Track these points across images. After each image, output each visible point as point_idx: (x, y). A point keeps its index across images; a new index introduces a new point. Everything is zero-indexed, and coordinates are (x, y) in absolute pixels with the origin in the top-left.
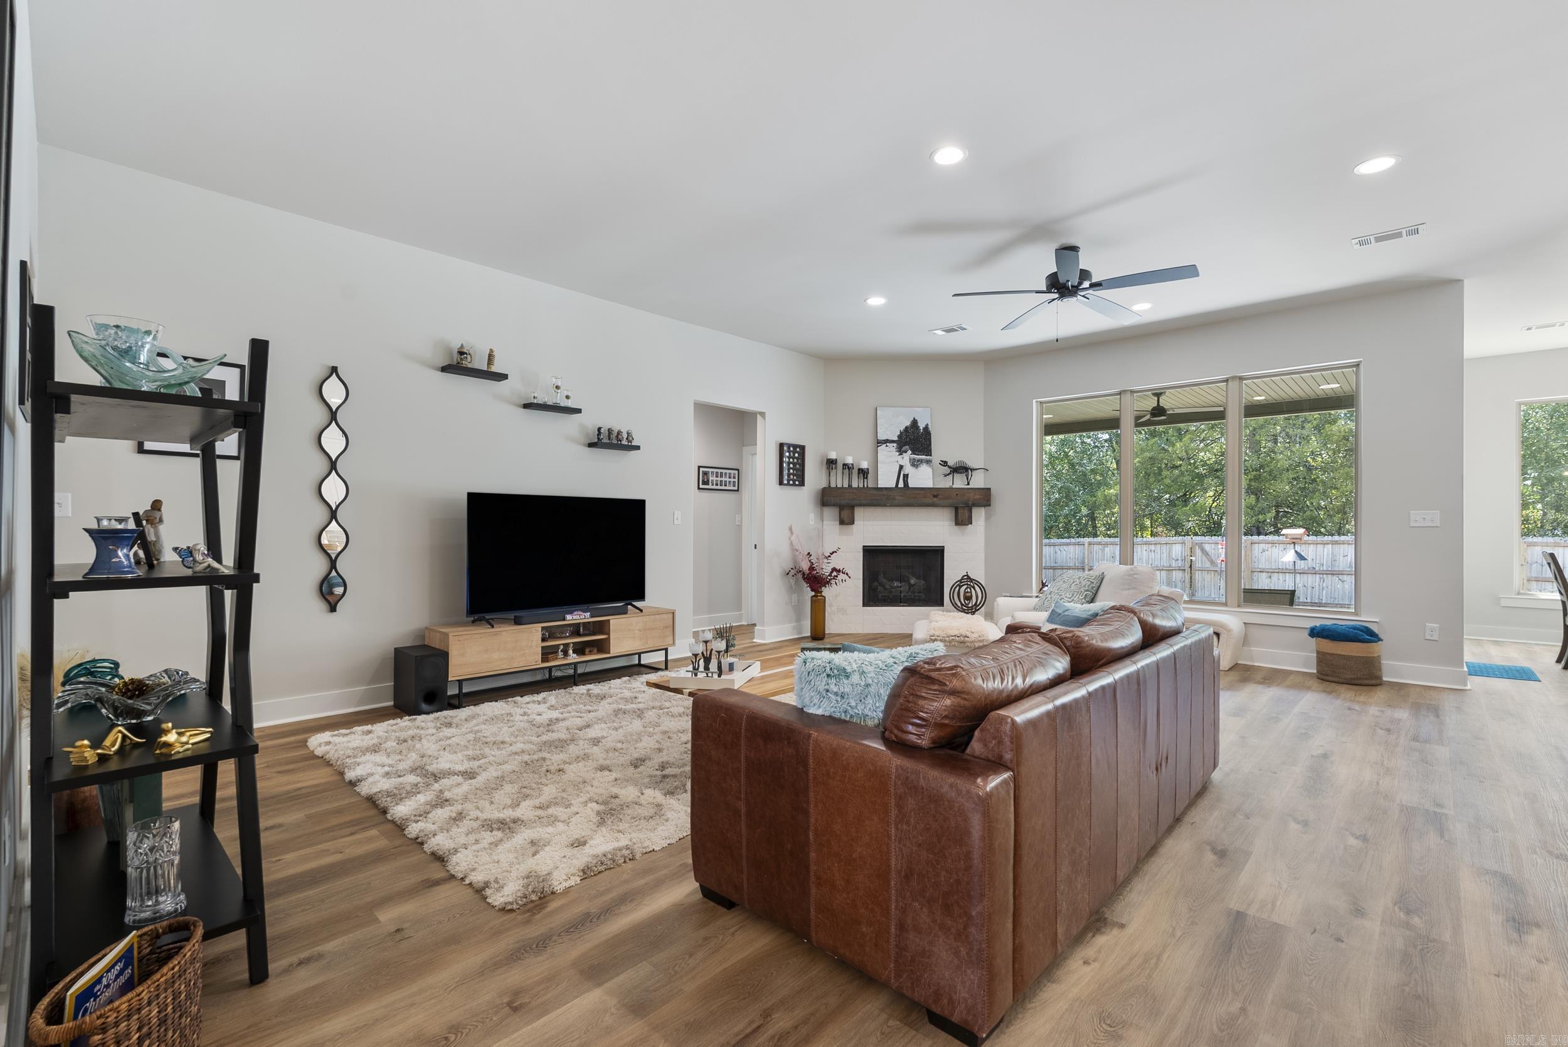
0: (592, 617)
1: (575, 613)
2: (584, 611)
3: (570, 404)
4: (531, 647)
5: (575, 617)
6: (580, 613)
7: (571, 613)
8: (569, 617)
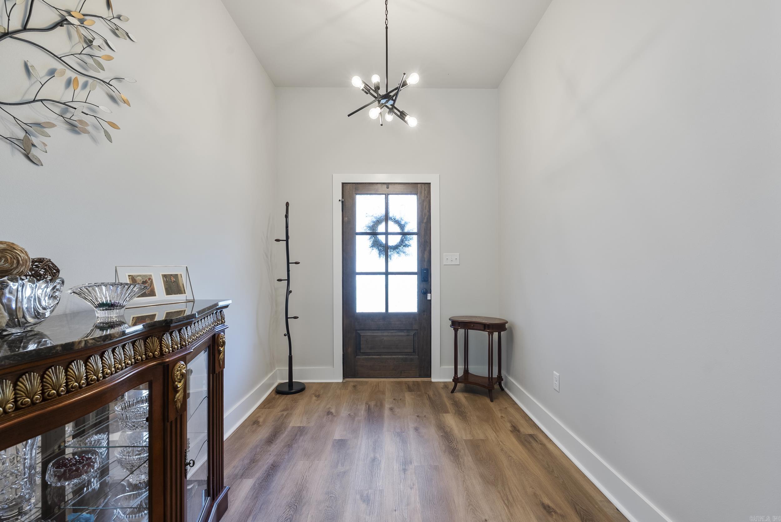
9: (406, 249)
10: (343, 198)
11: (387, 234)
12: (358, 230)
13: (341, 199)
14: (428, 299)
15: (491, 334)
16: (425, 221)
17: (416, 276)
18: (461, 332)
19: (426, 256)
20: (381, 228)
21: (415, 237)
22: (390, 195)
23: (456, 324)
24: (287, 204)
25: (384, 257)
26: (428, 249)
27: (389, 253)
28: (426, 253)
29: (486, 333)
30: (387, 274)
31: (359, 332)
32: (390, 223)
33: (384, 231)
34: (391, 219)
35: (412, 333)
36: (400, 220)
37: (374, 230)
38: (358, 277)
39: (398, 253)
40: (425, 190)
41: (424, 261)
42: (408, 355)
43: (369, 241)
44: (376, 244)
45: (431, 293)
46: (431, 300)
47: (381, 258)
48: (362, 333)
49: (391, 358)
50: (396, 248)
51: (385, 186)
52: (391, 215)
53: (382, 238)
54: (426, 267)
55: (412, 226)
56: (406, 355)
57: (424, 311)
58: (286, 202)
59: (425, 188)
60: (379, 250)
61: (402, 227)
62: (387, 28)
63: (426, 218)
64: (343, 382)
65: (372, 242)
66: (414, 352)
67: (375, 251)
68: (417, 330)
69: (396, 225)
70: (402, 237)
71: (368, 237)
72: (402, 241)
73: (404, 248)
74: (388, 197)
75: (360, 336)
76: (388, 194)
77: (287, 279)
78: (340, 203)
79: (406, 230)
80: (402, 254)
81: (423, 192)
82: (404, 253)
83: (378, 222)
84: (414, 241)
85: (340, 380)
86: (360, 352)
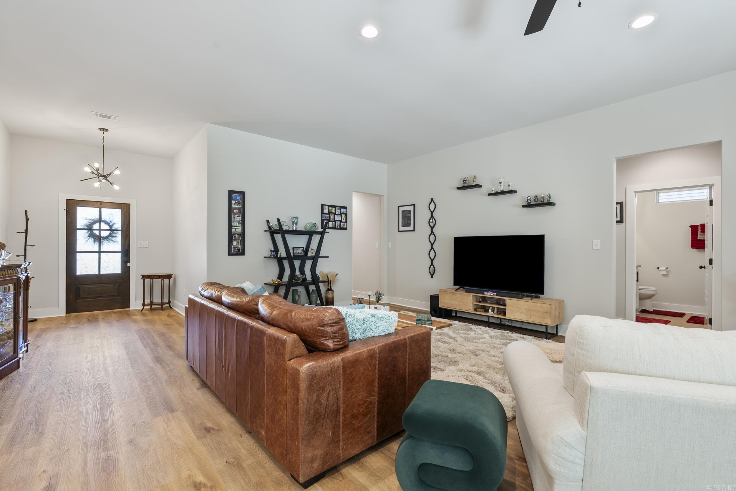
0: (497, 295)
1: (489, 292)
2: (494, 292)
3: (511, 188)
4: (468, 302)
5: (488, 294)
6: (491, 293)
7: (487, 291)
8: (485, 293)
9: (114, 239)
10: (67, 208)
11: (100, 230)
12: (78, 226)
13: (66, 209)
14: (128, 266)
15: (163, 280)
16: (126, 224)
17: (120, 253)
18: (148, 281)
19: (127, 243)
20: (96, 226)
21: (120, 232)
22: (102, 208)
23: (144, 277)
24: (26, 212)
25: (98, 243)
26: (128, 239)
27: (101, 241)
28: (127, 241)
29: (160, 280)
30: (100, 252)
31: (78, 286)
32: (102, 224)
33: (98, 228)
34: (103, 221)
35: (117, 285)
36: (109, 222)
37: (90, 227)
38: (78, 254)
39: (108, 240)
40: (126, 207)
41: (126, 245)
42: (114, 297)
43: (86, 234)
44: (92, 235)
45: (130, 262)
46: (129, 266)
47: (96, 243)
48: (81, 287)
49: (102, 300)
50: (106, 238)
51: (99, 203)
52: (103, 219)
53: (97, 233)
54: (126, 249)
55: (118, 225)
56: (113, 297)
57: (125, 272)
58: (24, 211)
59: (126, 206)
60: (94, 239)
61: (111, 226)
62: (103, 146)
63: (127, 222)
64: (65, 316)
65: (89, 234)
66: (118, 295)
67: (91, 240)
68: (121, 283)
69: (107, 225)
70: (111, 232)
71: (86, 231)
72: (110, 234)
73: (112, 238)
74: (101, 210)
75: (79, 288)
76: (101, 208)
77: (24, 255)
78: (65, 211)
79: (113, 228)
80: (111, 241)
81: (125, 208)
82: (112, 241)
83: (94, 222)
84: (119, 235)
85: (64, 315)
86: (79, 298)
